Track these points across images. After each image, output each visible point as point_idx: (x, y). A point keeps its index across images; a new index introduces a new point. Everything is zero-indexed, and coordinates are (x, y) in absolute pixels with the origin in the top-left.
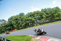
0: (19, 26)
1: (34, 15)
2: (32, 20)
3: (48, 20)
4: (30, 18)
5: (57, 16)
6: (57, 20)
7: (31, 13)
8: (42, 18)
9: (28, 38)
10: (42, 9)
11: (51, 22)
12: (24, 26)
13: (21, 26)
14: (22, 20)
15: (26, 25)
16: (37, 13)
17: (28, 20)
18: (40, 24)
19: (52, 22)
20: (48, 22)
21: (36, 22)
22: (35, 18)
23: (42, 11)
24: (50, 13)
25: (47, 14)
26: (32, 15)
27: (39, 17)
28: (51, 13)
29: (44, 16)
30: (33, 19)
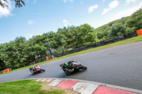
0: (15, 62)
1: (44, 39)
2: (40, 50)
3: (71, 47)
4: (37, 45)
5: (87, 40)
6: (89, 47)
7: (39, 36)
8: (60, 44)
9: (35, 86)
10: (59, 30)
11: (77, 51)
12: (25, 61)
13: (19, 61)
14: (20, 51)
15: (29, 58)
16: (51, 36)
17: (33, 50)
18: (58, 57)
19: (79, 51)
20: (71, 52)
21: (48, 52)
22: (46, 46)
23: (58, 32)
24: (74, 35)
25: (69, 37)
26: (41, 40)
27: (55, 42)
28: (76, 35)
29: (63, 41)
30: (43, 47)
